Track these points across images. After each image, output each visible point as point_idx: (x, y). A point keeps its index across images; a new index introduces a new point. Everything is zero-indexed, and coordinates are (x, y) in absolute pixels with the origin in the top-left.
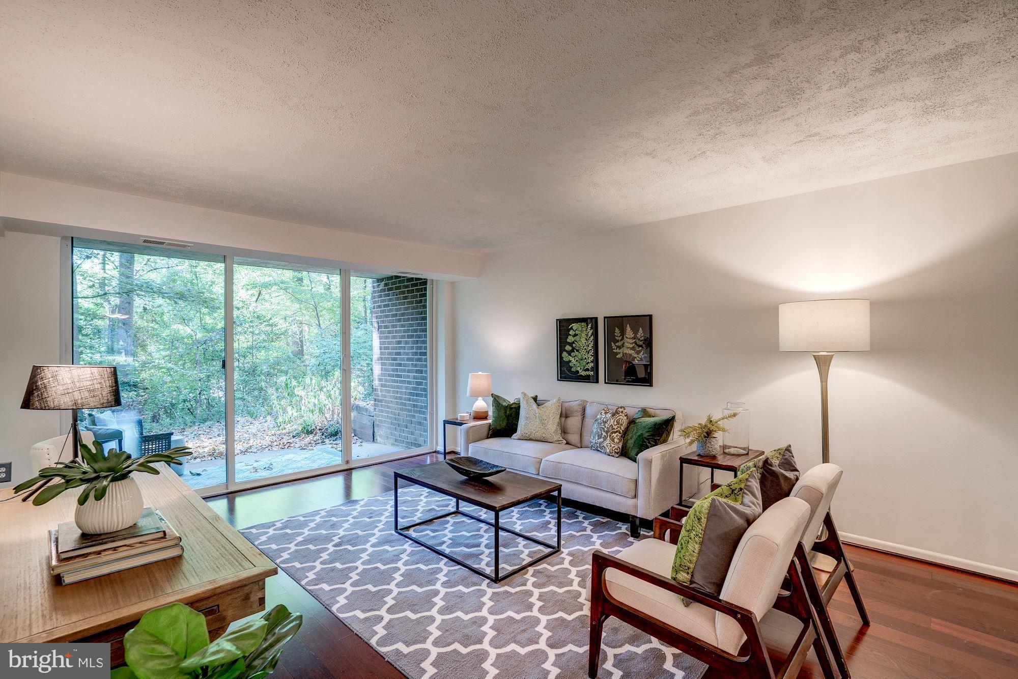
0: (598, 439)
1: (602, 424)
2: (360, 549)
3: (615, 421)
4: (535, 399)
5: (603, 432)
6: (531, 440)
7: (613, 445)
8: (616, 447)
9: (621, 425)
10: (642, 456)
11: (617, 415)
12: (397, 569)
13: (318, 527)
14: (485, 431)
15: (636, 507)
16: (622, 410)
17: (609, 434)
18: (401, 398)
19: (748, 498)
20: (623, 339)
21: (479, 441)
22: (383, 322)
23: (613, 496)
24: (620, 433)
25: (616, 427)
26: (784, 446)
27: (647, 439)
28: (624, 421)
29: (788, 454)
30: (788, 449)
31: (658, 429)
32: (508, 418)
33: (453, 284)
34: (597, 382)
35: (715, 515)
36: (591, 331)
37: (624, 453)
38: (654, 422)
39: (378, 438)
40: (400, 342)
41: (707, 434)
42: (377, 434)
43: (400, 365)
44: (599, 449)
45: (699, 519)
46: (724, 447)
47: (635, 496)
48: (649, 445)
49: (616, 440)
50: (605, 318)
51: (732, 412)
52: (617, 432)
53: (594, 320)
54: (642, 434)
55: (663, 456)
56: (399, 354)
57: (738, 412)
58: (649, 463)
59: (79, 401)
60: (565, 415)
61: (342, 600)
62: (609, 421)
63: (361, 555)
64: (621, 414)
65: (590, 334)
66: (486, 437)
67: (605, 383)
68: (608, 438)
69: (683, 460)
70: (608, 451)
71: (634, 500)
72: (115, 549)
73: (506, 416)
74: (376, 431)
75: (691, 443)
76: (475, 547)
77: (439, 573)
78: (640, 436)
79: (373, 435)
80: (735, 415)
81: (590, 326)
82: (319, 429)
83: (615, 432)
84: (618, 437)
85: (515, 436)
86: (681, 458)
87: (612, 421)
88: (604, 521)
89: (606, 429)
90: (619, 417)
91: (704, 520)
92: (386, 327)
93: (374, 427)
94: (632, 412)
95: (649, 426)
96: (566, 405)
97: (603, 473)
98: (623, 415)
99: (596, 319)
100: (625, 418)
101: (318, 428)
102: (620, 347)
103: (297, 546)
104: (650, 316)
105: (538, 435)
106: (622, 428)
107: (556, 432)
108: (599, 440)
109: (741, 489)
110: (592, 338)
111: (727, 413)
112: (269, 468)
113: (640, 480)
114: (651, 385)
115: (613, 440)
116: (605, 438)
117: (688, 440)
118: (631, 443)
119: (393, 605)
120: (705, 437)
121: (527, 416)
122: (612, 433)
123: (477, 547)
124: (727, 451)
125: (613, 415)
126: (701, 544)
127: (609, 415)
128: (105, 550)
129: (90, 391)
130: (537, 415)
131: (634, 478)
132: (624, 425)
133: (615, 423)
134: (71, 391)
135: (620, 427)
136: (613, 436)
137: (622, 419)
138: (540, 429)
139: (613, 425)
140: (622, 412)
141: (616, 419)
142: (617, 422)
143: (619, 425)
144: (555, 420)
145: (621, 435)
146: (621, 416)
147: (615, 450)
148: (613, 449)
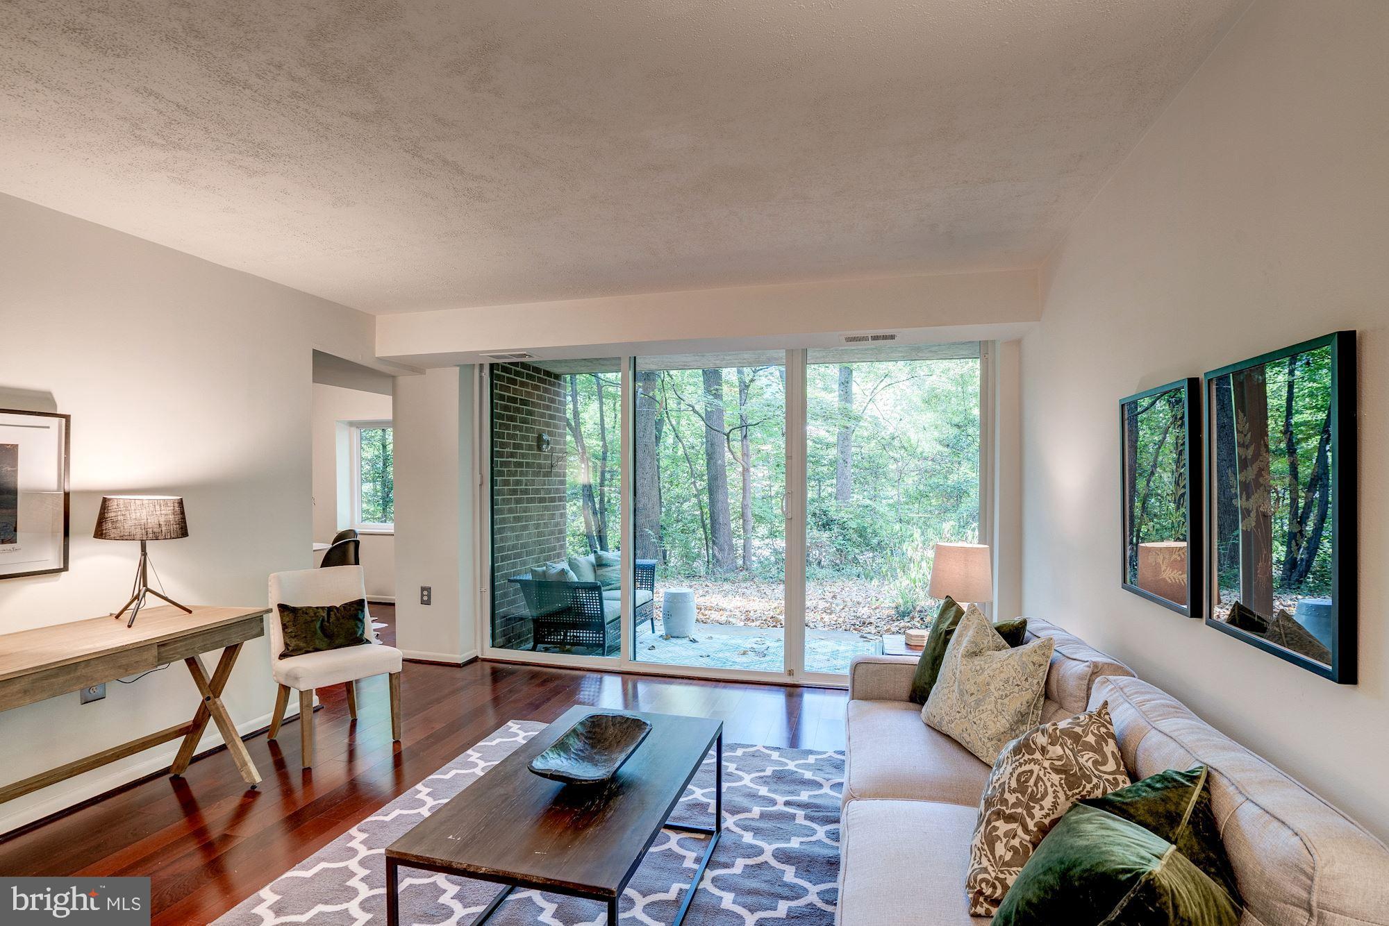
3: (1015, 775)
7: (985, 862)
8: (992, 873)
11: (1027, 757)
14: (906, 683)
17: (989, 812)
20: (1257, 455)
25: (1012, 798)
34: (1197, 613)
49: (1000, 848)
62: (1005, 763)
64: (1038, 755)
68: (983, 828)
70: (969, 872)
83: (1010, 818)
84: (1016, 842)
89: (991, 789)
90: (1027, 767)
98: (1047, 764)
100: (1056, 778)
102: (1249, 490)
106: (1038, 813)
115: (992, 846)
116: (980, 823)
122: (999, 815)
132: (1047, 802)
133: (1014, 784)
135: (1029, 809)
136: (995, 828)
137: (1039, 778)
138: (958, 716)
139: (1007, 786)
140: (1043, 750)
141: (1020, 770)
142: (1018, 780)
143: (1023, 794)
144: (1006, 701)
145: (1028, 838)
146: (1036, 762)
147: (984, 885)
148: (979, 877)
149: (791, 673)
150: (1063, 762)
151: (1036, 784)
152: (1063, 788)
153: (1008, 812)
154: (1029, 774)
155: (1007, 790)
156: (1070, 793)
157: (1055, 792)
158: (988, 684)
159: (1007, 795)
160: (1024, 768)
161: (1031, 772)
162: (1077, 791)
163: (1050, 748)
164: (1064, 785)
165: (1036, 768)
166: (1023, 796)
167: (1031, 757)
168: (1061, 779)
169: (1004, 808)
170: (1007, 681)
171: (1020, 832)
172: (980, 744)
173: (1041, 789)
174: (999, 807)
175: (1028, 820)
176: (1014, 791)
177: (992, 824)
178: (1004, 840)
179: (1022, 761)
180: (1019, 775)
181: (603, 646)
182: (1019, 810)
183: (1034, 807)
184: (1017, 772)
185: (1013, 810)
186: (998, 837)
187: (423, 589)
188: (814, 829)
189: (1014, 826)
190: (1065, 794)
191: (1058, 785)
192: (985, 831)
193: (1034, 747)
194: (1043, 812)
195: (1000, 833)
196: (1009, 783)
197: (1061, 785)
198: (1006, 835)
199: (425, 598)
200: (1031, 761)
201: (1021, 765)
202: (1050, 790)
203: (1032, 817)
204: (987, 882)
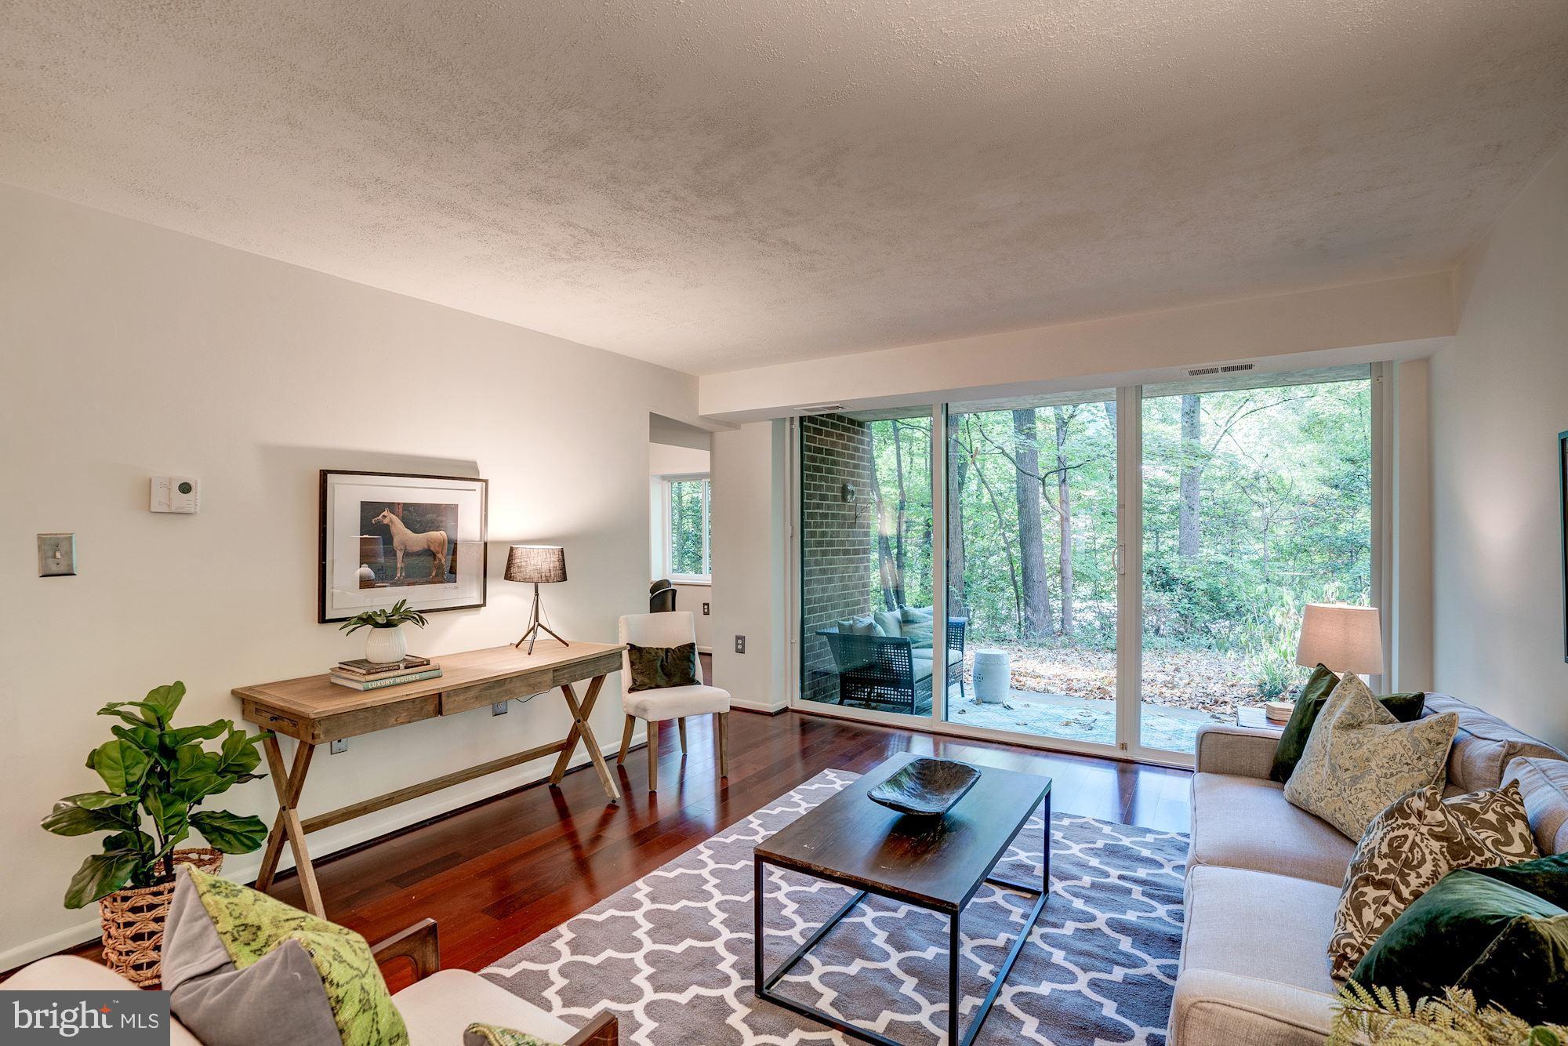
3: (1386, 840)
7: (1350, 928)
8: (1358, 938)
11: (1400, 821)
16: (1427, 806)
17: (1356, 877)
21: (1224, 773)
24: (1398, 897)
25: (1382, 864)
49: (1368, 915)
64: (1413, 820)
68: (1348, 894)
83: (1380, 885)
84: (1388, 910)
87: (1379, 834)
89: (1361, 857)
90: (1401, 832)
98: (1424, 829)
100: (1436, 845)
106: (1414, 881)
115: (1360, 912)
122: (1367, 880)
132: (1426, 870)
133: (1385, 849)
135: (1403, 876)
136: (1363, 894)
137: (1414, 844)
138: (1329, 793)
139: (1376, 851)
140: (1420, 815)
141: (1392, 835)
142: (1390, 845)
143: (1396, 859)
144: (1392, 780)
145: (1401, 906)
146: (1411, 827)
147: (1348, 950)
148: (1343, 941)
149: (1124, 747)
150: (1444, 829)
151: (1411, 850)
152: (1445, 857)
153: (1377, 877)
154: (1403, 839)
155: (1376, 855)
156: (1455, 864)
157: (1434, 860)
158: (1368, 760)
159: (1376, 861)
160: (1396, 833)
161: (1406, 837)
162: (1464, 862)
163: (1427, 812)
164: (1446, 854)
165: (1411, 833)
166: (1396, 862)
167: (1405, 822)
168: (1443, 847)
169: (1374, 874)
170: (1393, 758)
171: (1392, 899)
172: (1357, 826)
173: (1418, 856)
174: (1367, 872)
175: (1402, 888)
176: (1385, 856)
177: (1360, 890)
178: (1374, 907)
179: (1394, 825)
180: (1392, 840)
181: (911, 705)
182: (1392, 876)
183: (1409, 875)
184: (1388, 837)
185: (1383, 876)
186: (1366, 904)
187: (738, 638)
188: (1153, 906)
189: (1386, 892)
190: (1448, 862)
191: (1438, 852)
192: (1351, 896)
193: (1409, 811)
194: (1421, 881)
195: (1369, 899)
196: (1379, 848)
197: (1442, 853)
198: (1375, 901)
199: (740, 647)
200: (1404, 826)
201: (1393, 829)
202: (1429, 858)
203: (1408, 885)
204: (1353, 947)
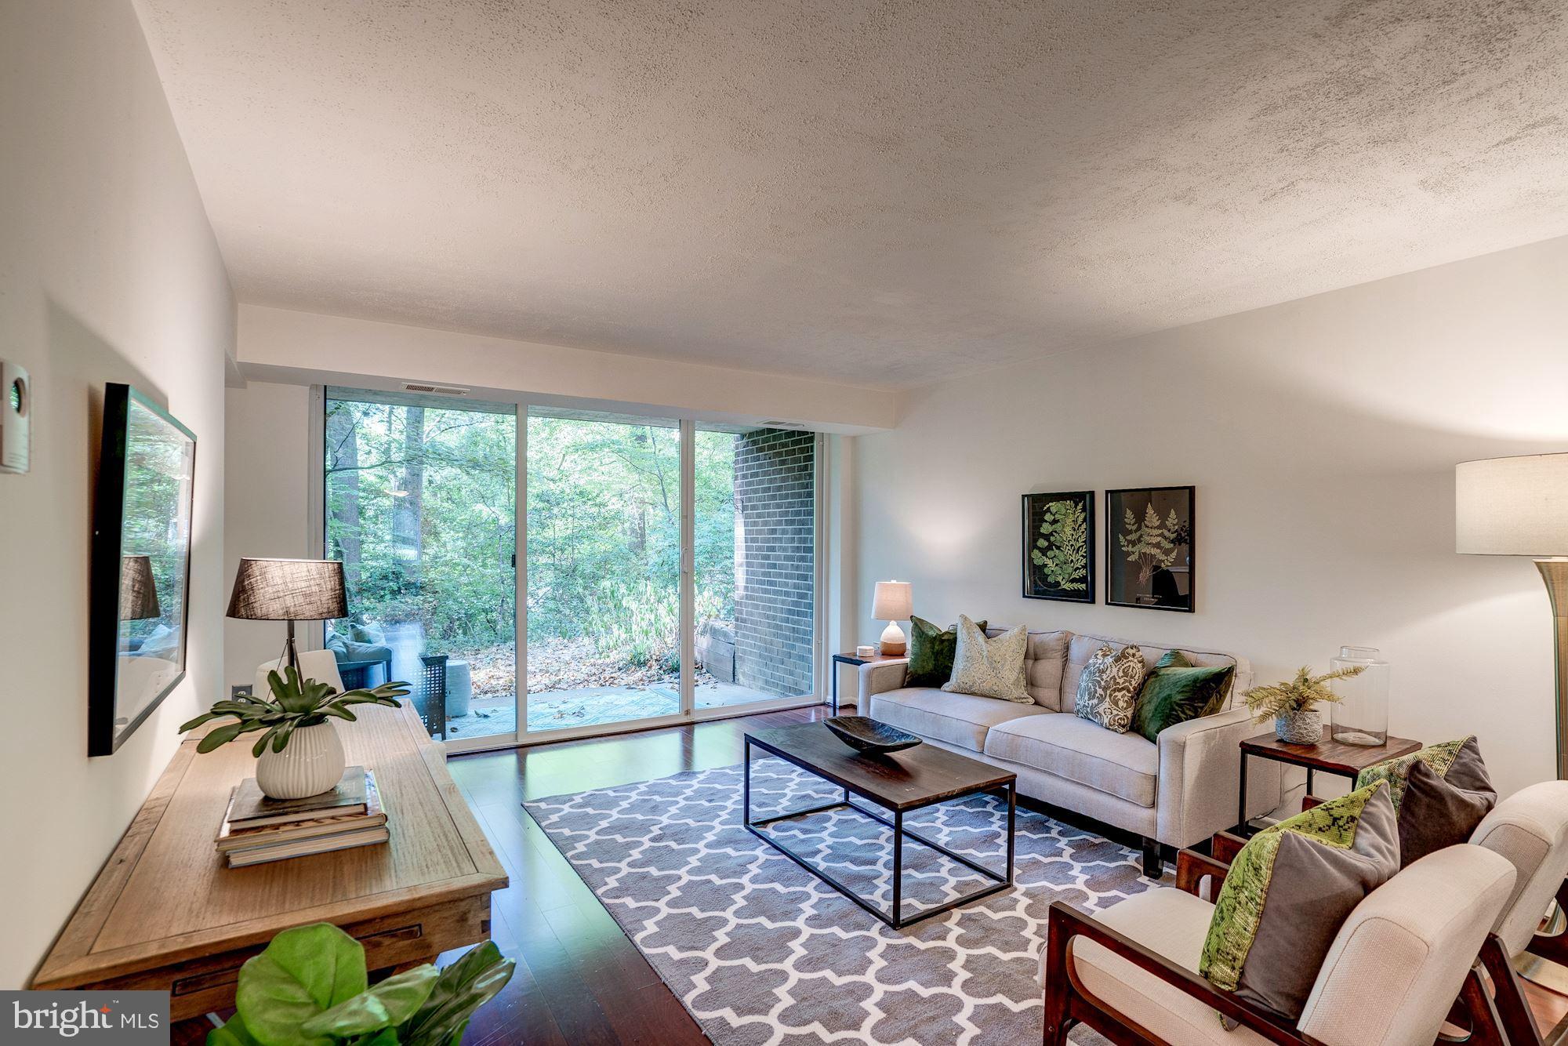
0: (1089, 699)
1: (1097, 674)
2: (690, 849)
3: (1121, 671)
4: (983, 627)
5: (1097, 688)
6: (973, 694)
7: (1115, 712)
8: (1122, 715)
9: (1132, 677)
10: (1165, 735)
11: (1125, 661)
12: (740, 887)
13: (633, 808)
14: (898, 677)
15: (1154, 823)
16: (1134, 651)
17: (1108, 692)
18: (774, 618)
19: (1367, 838)
20: (1139, 528)
21: (888, 691)
22: (750, 499)
23: (1112, 801)
24: (1129, 691)
25: (1121, 681)
26: (1461, 737)
27: (1178, 705)
28: (1138, 672)
29: (1468, 757)
30: (1470, 745)
31: (1201, 689)
32: (936, 657)
33: (854, 440)
34: (1093, 602)
35: (1291, 866)
36: (1083, 516)
37: (1136, 727)
38: (1193, 675)
39: (740, 677)
40: (774, 531)
41: (1298, 703)
42: (739, 671)
43: (774, 566)
44: (1090, 717)
45: (1257, 870)
46: (1333, 729)
47: (1153, 805)
48: (1183, 716)
49: (1121, 704)
50: (1107, 492)
51: (1351, 666)
52: (1123, 689)
53: (1088, 496)
54: (1169, 696)
55: (1208, 738)
56: (773, 549)
57: (1363, 665)
58: (1180, 748)
59: (292, 610)
60: (1033, 655)
61: (651, 927)
62: (1109, 669)
63: (688, 859)
64: (1131, 658)
65: (1080, 520)
66: (899, 685)
67: (1107, 603)
68: (1108, 699)
69: (1247, 749)
70: (1106, 721)
71: (1150, 812)
72: (298, 823)
73: (933, 653)
74: (737, 666)
75: (1265, 717)
76: (868, 864)
77: (804, 901)
78: (1165, 699)
79: (734, 673)
80: (1356, 671)
81: (1080, 506)
82: (656, 660)
83: (1120, 690)
84: (1126, 699)
85: (946, 686)
86: (1242, 744)
87: (1115, 670)
88: (1097, 841)
89: (1103, 683)
90: (1127, 665)
91: (1266, 872)
92: (753, 508)
93: (734, 661)
94: (1153, 656)
95: (1184, 682)
96: (1037, 638)
97: (1094, 759)
98: (1136, 660)
99: (1092, 494)
100: (1140, 665)
101: (654, 657)
102: (1133, 543)
103: (599, 835)
104: (1191, 490)
105: (986, 687)
106: (1133, 683)
107: (1016, 683)
108: (1090, 702)
109: (1353, 819)
110: (1084, 526)
111: (1339, 667)
112: (579, 714)
113: (1163, 777)
114: (1191, 610)
115: (1116, 704)
116: (1102, 699)
117: (1258, 712)
118: (1148, 710)
119: (725, 945)
120: (1294, 709)
121: (968, 654)
122: (1114, 690)
123: (871, 865)
124: (1339, 736)
125: (1117, 660)
126: (1261, 916)
127: (1109, 660)
128: (285, 824)
129: (305, 595)
130: (985, 654)
131: (1151, 771)
132: (1136, 678)
133: (1121, 674)
134: (282, 594)
135: (1130, 682)
136: (1116, 696)
137: (1133, 667)
139: (1117, 677)
140: (1134, 655)
141: (1123, 667)
142: (1123, 672)
143: (1127, 677)
145: (1130, 695)
146: (1131, 661)
147: (1119, 721)
148: (1116, 719)
149: (687, 713)
160: (1125, 666)
173: (1134, 671)
178: (1122, 700)
184: (1122, 669)
185: (1122, 686)
189: (1124, 692)
193: (1128, 655)
198: (1121, 697)
200: (1128, 662)
203: (1131, 685)
204: (1120, 719)
